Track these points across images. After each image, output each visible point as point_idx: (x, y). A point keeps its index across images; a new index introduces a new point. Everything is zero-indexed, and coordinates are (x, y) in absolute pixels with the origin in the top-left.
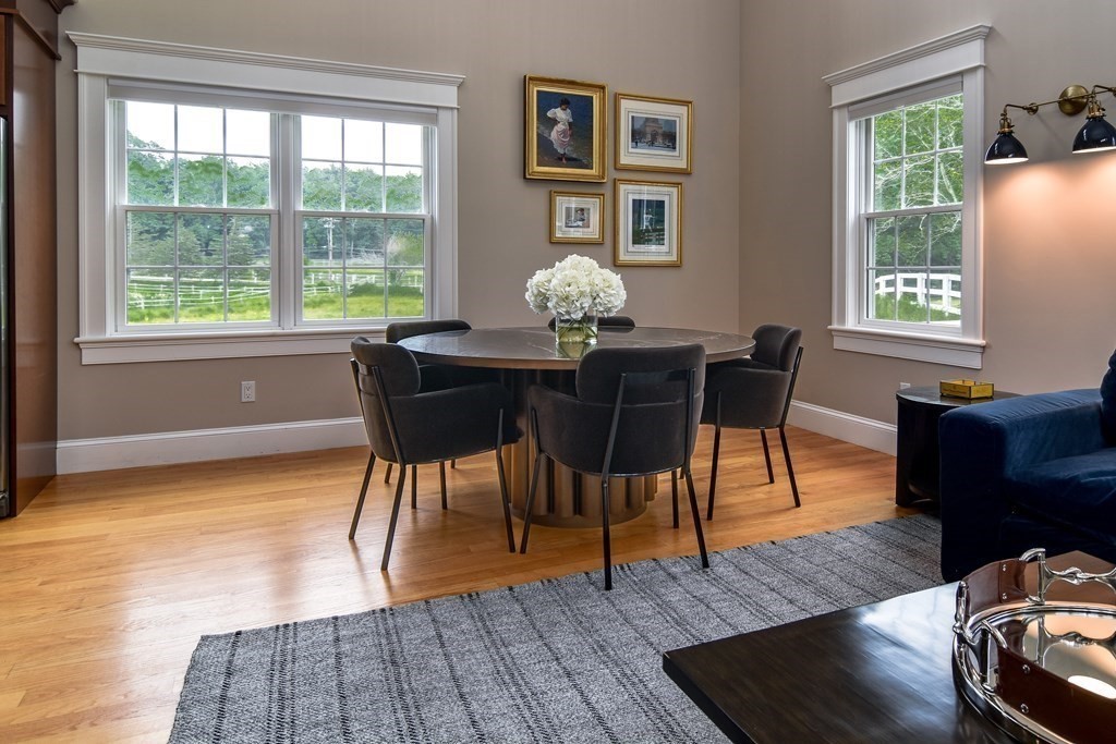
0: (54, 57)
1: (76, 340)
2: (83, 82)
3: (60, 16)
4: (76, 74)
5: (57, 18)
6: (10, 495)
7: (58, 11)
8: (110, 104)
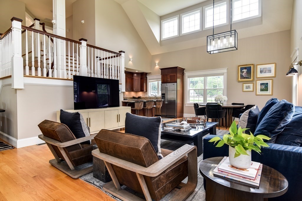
1: (185, 103)
8: (188, 79)
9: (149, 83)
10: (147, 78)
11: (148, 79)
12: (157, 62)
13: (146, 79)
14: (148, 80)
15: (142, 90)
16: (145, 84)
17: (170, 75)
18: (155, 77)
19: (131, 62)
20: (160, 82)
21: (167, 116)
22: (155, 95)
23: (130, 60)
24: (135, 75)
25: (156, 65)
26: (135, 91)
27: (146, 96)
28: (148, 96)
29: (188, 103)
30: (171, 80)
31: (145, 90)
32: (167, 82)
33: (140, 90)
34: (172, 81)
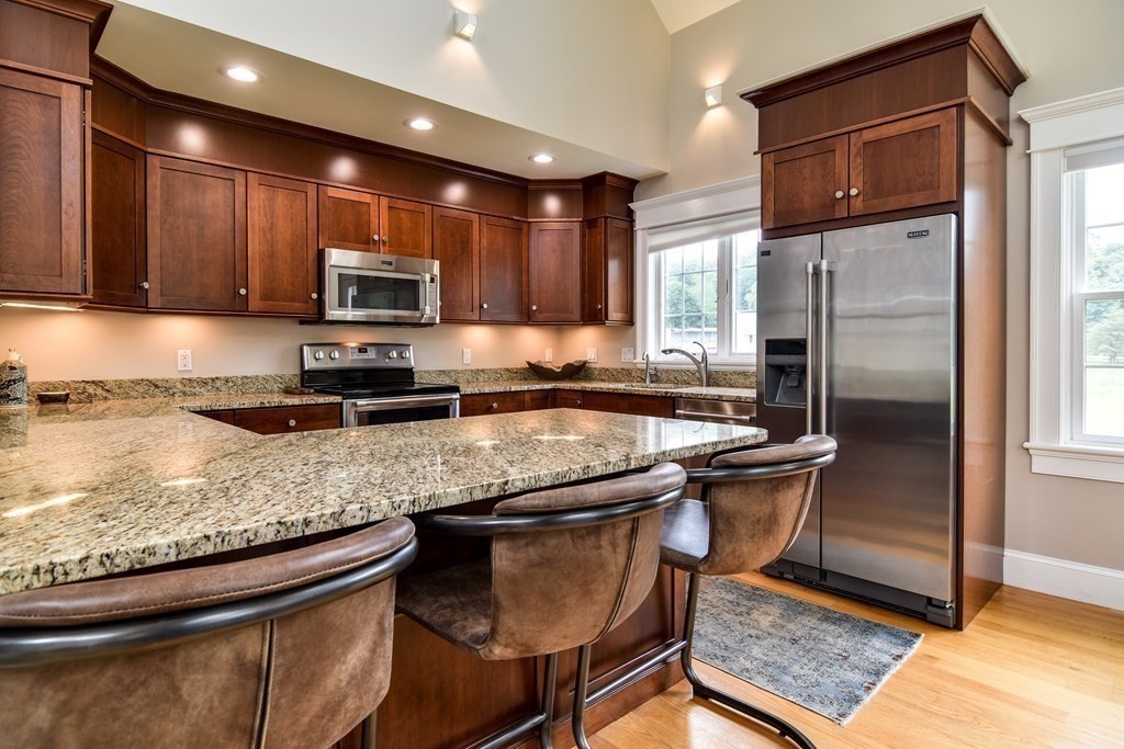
0: (1005, 143)
1: (1026, 445)
2: (1036, 160)
3: (1012, 99)
4: (1029, 155)
5: (1008, 102)
6: (957, 606)
7: (1009, 94)
8: (1067, 179)
9: (652, 257)
10: (632, 222)
11: (638, 225)
12: (714, 78)
13: (623, 225)
14: (639, 236)
15: (593, 315)
16: (614, 268)
17: (868, 135)
18: (696, 207)
19: (462, 52)
20: (748, 243)
21: (830, 582)
22: (696, 350)
23: (454, 31)
24: (552, 204)
25: (711, 100)
26: (540, 317)
27: (626, 359)
28: (639, 359)
29: (1065, 442)
30: (875, 189)
31: (615, 314)
32: (828, 219)
33: (577, 315)
34: (892, 203)
